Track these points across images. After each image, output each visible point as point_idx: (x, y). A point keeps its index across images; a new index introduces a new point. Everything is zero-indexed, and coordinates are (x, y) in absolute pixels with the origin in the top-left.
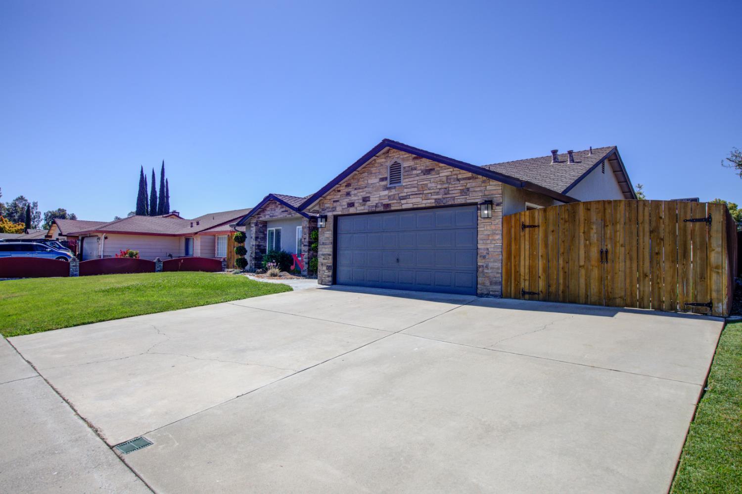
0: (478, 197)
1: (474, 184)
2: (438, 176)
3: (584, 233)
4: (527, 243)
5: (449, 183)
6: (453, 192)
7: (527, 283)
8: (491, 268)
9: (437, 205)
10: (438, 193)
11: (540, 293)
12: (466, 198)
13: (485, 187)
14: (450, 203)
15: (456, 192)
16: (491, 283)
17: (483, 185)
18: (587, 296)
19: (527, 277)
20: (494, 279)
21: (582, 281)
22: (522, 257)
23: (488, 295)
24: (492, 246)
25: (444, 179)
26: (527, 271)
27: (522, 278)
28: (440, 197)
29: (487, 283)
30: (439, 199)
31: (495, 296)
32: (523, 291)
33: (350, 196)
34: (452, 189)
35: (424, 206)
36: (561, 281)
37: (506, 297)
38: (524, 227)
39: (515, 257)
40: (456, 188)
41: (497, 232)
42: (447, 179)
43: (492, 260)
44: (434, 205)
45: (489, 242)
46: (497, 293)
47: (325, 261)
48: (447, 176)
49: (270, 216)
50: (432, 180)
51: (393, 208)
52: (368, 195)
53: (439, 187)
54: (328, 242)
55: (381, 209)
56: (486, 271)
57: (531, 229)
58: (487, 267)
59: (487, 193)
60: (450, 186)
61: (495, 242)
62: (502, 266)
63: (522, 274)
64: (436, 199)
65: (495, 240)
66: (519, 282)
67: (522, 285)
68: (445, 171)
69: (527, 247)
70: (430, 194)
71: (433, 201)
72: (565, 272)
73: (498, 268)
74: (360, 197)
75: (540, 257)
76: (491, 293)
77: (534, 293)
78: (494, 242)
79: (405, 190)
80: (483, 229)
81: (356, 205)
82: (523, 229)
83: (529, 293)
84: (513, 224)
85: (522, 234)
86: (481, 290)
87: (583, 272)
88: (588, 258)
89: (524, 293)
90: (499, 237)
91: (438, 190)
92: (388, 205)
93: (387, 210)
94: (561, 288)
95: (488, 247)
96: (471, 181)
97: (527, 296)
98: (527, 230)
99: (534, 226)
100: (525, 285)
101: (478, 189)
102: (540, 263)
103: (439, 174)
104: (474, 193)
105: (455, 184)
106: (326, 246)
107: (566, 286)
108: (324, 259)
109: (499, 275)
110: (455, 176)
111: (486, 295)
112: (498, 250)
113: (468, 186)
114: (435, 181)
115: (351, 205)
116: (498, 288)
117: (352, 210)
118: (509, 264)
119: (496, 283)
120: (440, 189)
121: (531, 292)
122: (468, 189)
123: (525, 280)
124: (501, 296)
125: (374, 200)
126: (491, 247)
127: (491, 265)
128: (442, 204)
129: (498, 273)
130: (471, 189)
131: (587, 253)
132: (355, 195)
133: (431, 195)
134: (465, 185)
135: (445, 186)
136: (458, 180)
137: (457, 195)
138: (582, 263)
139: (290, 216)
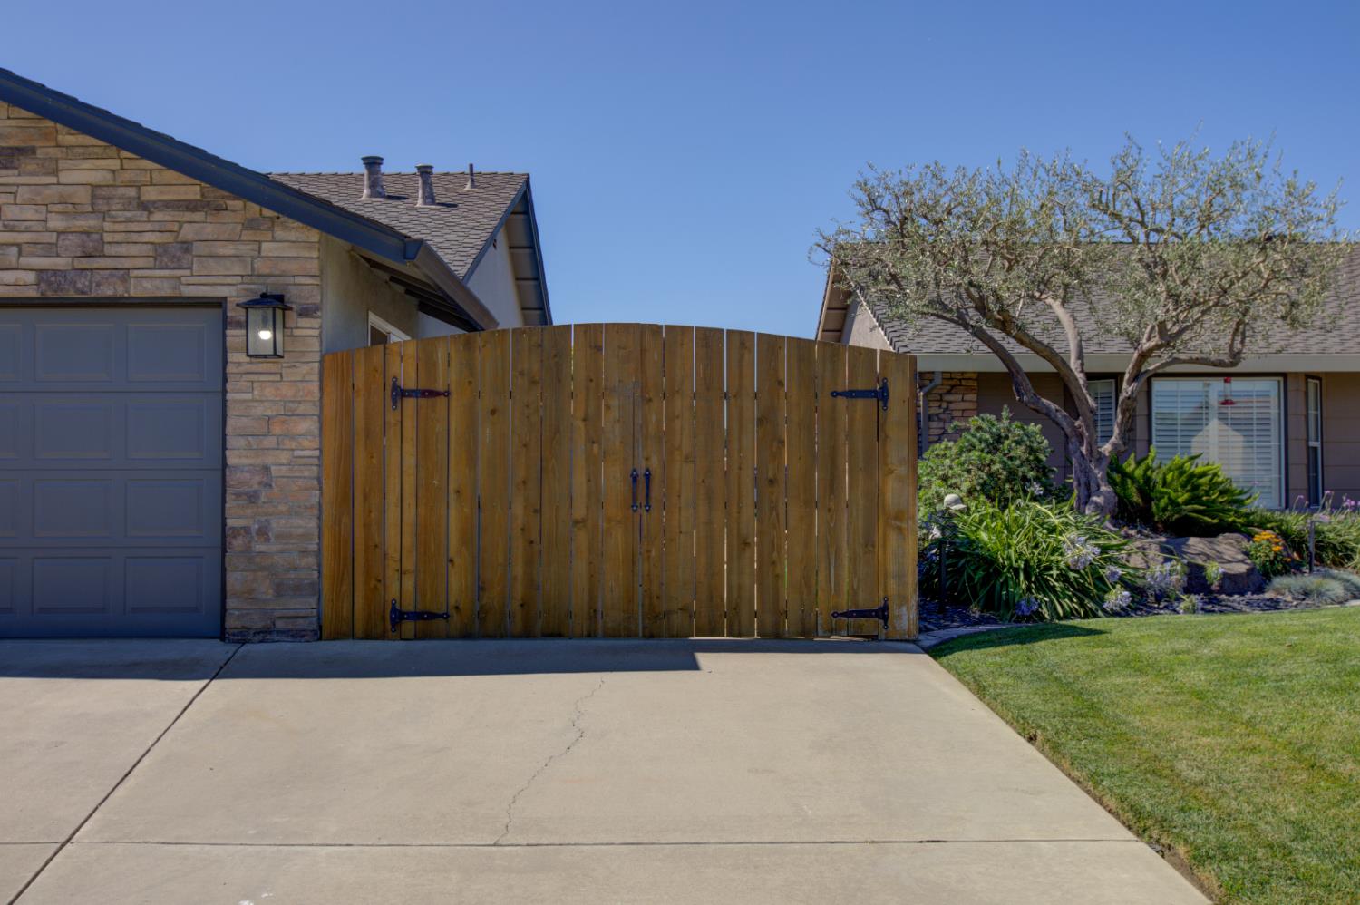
0: (229, 280)
1: (210, 230)
2: (53, 180)
3: (584, 420)
4: (409, 448)
5: (104, 215)
6: (122, 250)
7: (409, 583)
8: (279, 537)
9: (50, 294)
10: (50, 249)
11: (453, 612)
12: (179, 278)
13: (256, 246)
14: (107, 291)
15: (134, 250)
16: (280, 590)
17: (247, 235)
18: (593, 614)
19: (409, 564)
20: (292, 575)
21: (580, 567)
22: (392, 498)
23: (266, 634)
24: (284, 457)
25: (83, 196)
26: (408, 540)
27: (392, 565)
28: (61, 263)
29: (265, 589)
30: (55, 272)
31: (297, 635)
32: (394, 610)
34: (118, 237)
36: (519, 569)
37: (337, 636)
38: (400, 394)
39: (366, 497)
40: (135, 237)
41: (302, 409)
42: (94, 197)
43: (282, 508)
44: (32, 293)
45: (270, 442)
46: (301, 624)
48: (94, 187)
50: (24, 193)
53: (56, 223)
56: (259, 547)
57: (422, 401)
58: (263, 533)
59: (260, 266)
60: (107, 226)
61: (294, 445)
62: (320, 527)
63: (393, 550)
64: (40, 271)
65: (293, 437)
66: (382, 581)
67: (393, 592)
68: (87, 164)
69: (410, 461)
70: (14, 250)
71: (30, 277)
72: (532, 542)
73: (305, 537)
75: (452, 496)
76: (280, 625)
77: (433, 616)
78: (289, 444)
80: (249, 396)
82: (395, 403)
83: (418, 616)
84: (360, 383)
85: (392, 417)
86: (238, 617)
87: (582, 538)
88: (595, 495)
89: (399, 616)
90: (309, 425)
91: (53, 238)
94: (519, 592)
95: (269, 460)
96: (198, 216)
97: (409, 627)
98: (410, 404)
99: (433, 394)
100: (403, 590)
101: (229, 249)
102: (453, 513)
103: (56, 172)
104: (211, 261)
105: (128, 221)
107: (531, 584)
109: (311, 560)
110: (132, 192)
111: (258, 633)
112: (306, 474)
113: (188, 232)
114: (39, 200)
116: (306, 605)
118: (346, 520)
119: (298, 589)
120: (60, 233)
121: (423, 613)
122: (187, 246)
123: (401, 572)
124: (319, 634)
126: (278, 461)
127: (277, 525)
128: (72, 294)
129: (305, 553)
130: (199, 248)
131: (594, 479)
133: (20, 254)
134: (176, 228)
135: (82, 223)
136: (145, 206)
137: (140, 262)
138: (579, 512)
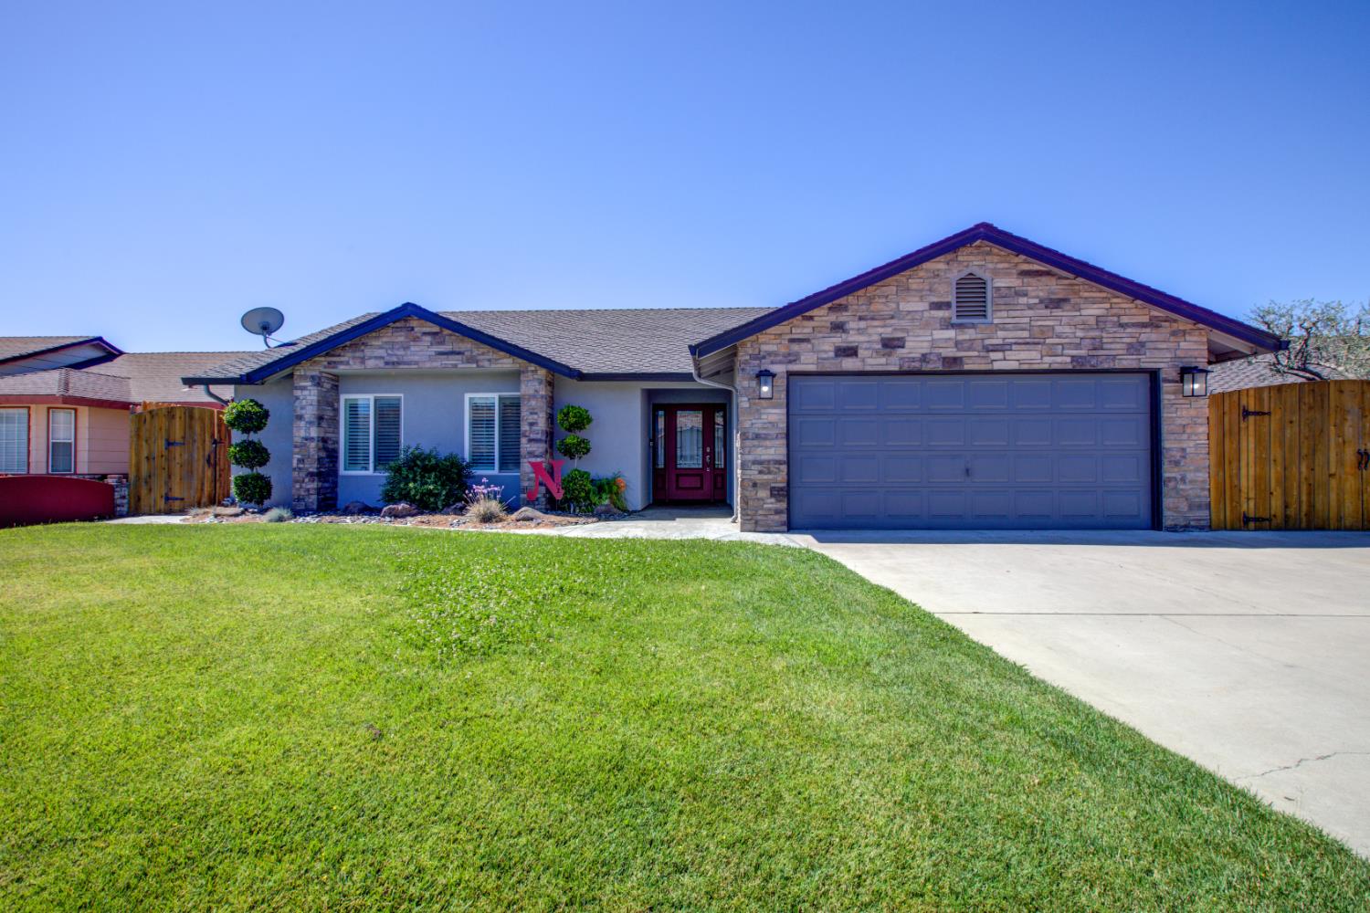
0: (1165, 360)
1: (1154, 337)
2: (1078, 314)
3: (1335, 426)
4: (1252, 439)
5: (1102, 330)
6: (1113, 346)
7: (1252, 504)
8: (1191, 482)
9: (1078, 368)
10: (1078, 346)
11: (1272, 517)
12: (1139, 359)
13: (1176, 344)
14: (1106, 366)
15: (1118, 346)
16: (1191, 508)
17: (1172, 339)
18: (1340, 519)
19: (1252, 495)
20: (1197, 500)
21: (1333, 496)
22: (1243, 463)
23: (1186, 528)
24: (1192, 444)
25: (1092, 321)
26: (1251, 483)
27: (1244, 495)
28: (1083, 352)
29: (1184, 506)
30: (1081, 357)
31: (1201, 528)
32: (1245, 516)
33: (845, 331)
34: (1110, 340)
35: (1046, 366)
36: (1304, 498)
37: (1218, 529)
38: (1246, 413)
39: (1230, 463)
40: (1118, 340)
41: (1199, 421)
42: (1097, 322)
43: (1192, 468)
44: (1070, 367)
45: (1185, 436)
46: (1203, 523)
47: (766, 477)
48: (1098, 316)
49: (387, 363)
50: (1065, 320)
51: (967, 367)
52: (899, 335)
53: (1080, 334)
54: (774, 432)
55: (939, 366)
56: (1181, 486)
57: (1258, 417)
58: (1183, 480)
59: (1179, 353)
60: (1104, 335)
61: (1196, 438)
62: (1209, 477)
63: (1244, 489)
64: (1072, 357)
65: (1196, 435)
66: (1239, 503)
67: (1244, 508)
68: (1095, 306)
69: (1252, 446)
70: (1060, 347)
71: (1069, 359)
72: (1310, 485)
73: (1203, 482)
74: (876, 338)
75: (1272, 462)
76: (1192, 523)
77: (1264, 520)
78: (1193, 437)
79: (1001, 334)
80: (1174, 415)
81: (861, 352)
82: (1244, 418)
83: (1255, 520)
84: (1226, 409)
85: (1243, 425)
86: (1173, 520)
87: (1333, 482)
88: (1341, 463)
89: (1247, 520)
90: (1203, 429)
91: (1078, 341)
92: (955, 360)
93: (952, 368)
94: (1304, 508)
95: (1184, 445)
96: (1148, 330)
97: (1252, 525)
98: (1251, 418)
99: (1264, 414)
100: (1249, 507)
101: (1164, 346)
102: (1273, 471)
103: (1080, 310)
104: (1155, 351)
105: (1115, 332)
106: (768, 443)
107: (1311, 505)
108: (760, 472)
109: (1206, 493)
110: (1115, 319)
111: (1181, 527)
112: (1203, 452)
113: (1143, 338)
114: (1072, 323)
115: (851, 352)
116: (1204, 514)
117: (849, 364)
118: (1221, 474)
119: (1200, 507)
120: (1081, 339)
121: (1259, 518)
122: (1142, 344)
123: (1248, 499)
124: (1210, 528)
125: (917, 346)
126: (1190, 446)
127: (1190, 476)
128: (1088, 367)
129: (1203, 489)
130: (1148, 345)
131: (1340, 455)
132: (860, 331)
133: (1063, 349)
134: (1137, 335)
135: (1092, 334)
136: (1121, 325)
137: (1121, 352)
138: (1333, 470)
139: (474, 366)
